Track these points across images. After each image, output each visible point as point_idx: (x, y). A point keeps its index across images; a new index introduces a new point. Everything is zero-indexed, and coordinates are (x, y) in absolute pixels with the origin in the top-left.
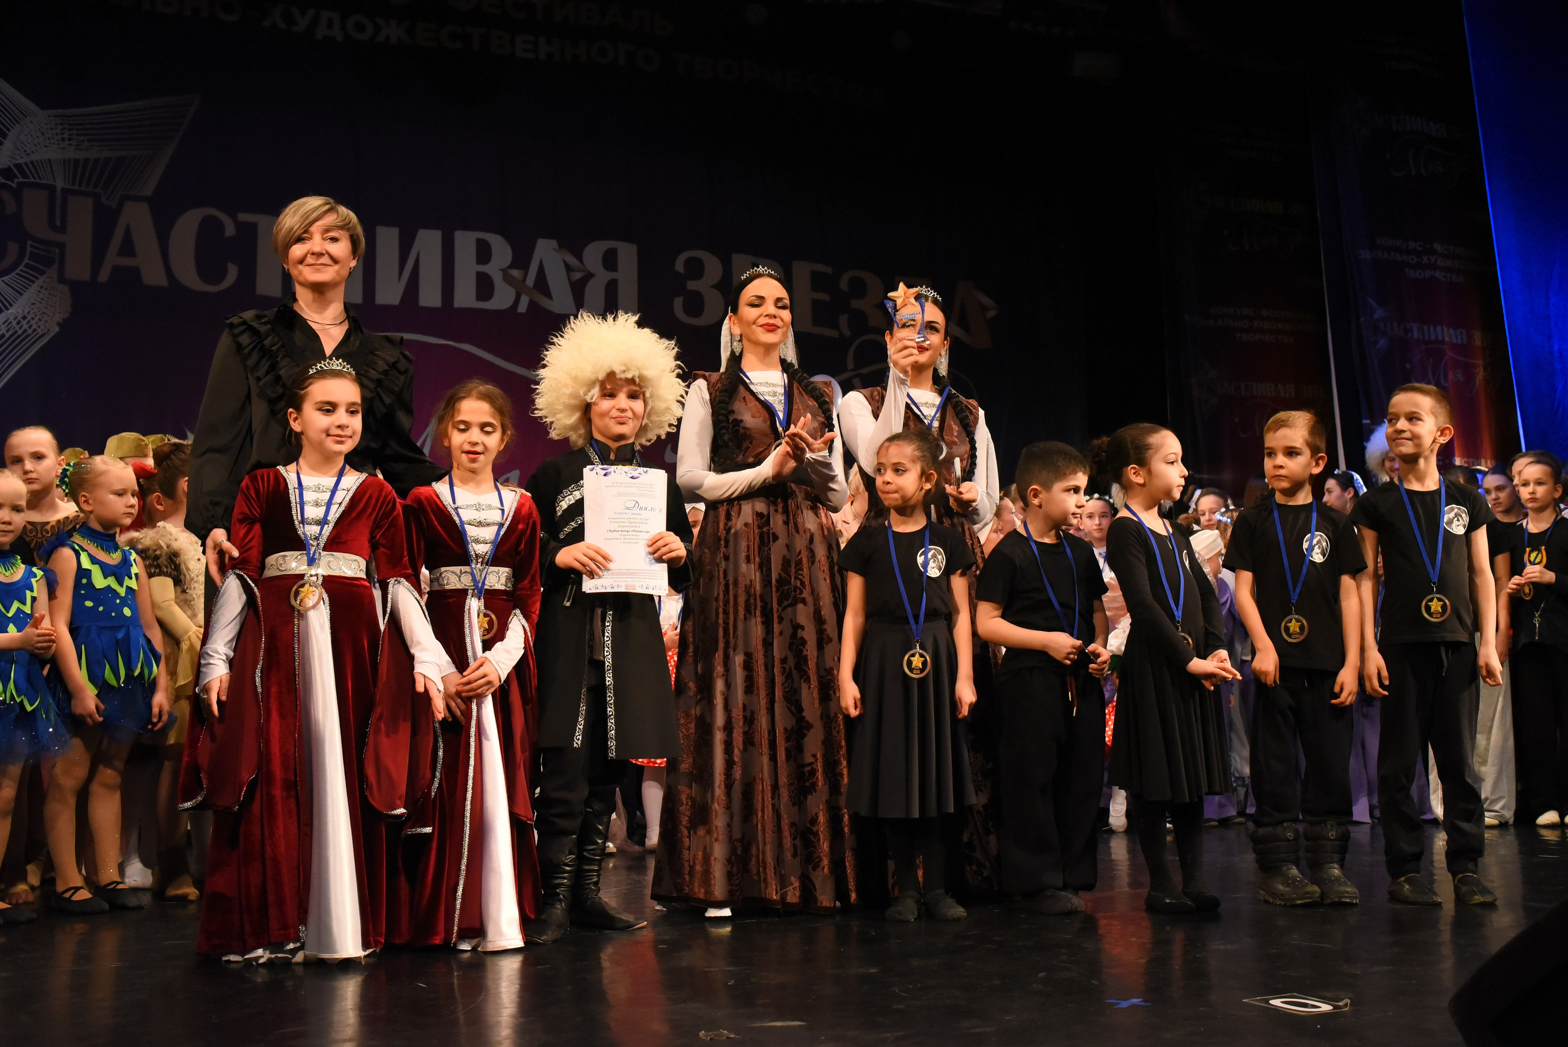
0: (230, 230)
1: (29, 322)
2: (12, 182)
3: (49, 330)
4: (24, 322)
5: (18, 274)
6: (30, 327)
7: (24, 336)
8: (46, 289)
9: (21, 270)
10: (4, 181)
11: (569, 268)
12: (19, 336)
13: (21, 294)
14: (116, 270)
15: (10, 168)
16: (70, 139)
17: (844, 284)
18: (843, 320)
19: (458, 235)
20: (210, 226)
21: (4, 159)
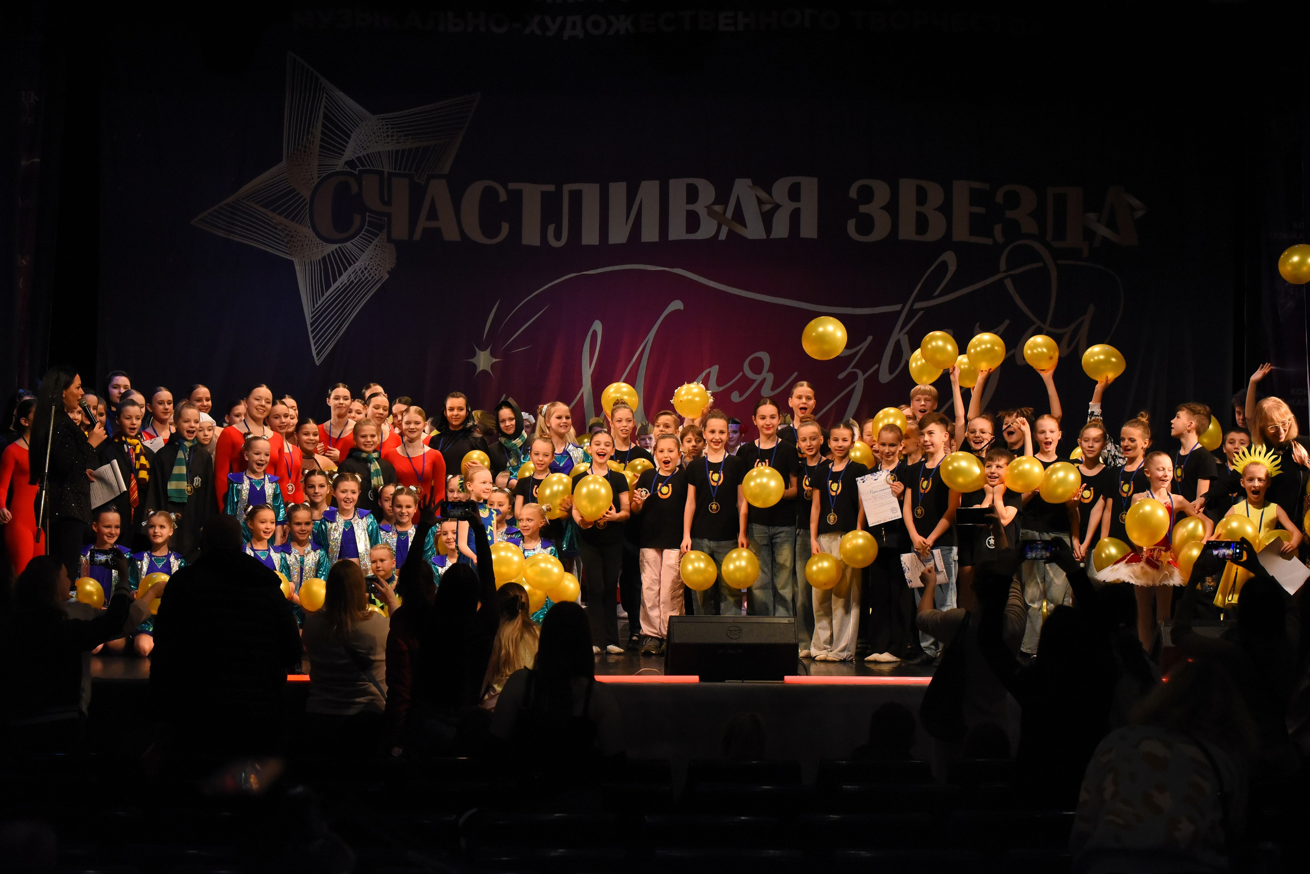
0: (503, 197)
1: (369, 271)
2: (355, 170)
3: (382, 277)
5: (360, 237)
6: (370, 275)
7: (367, 281)
8: (379, 247)
9: (363, 234)
10: (349, 170)
11: (760, 202)
12: (363, 282)
13: (363, 252)
15: (353, 160)
16: (392, 136)
17: (999, 198)
18: (998, 229)
19: (672, 182)
20: (488, 194)
21: (349, 154)
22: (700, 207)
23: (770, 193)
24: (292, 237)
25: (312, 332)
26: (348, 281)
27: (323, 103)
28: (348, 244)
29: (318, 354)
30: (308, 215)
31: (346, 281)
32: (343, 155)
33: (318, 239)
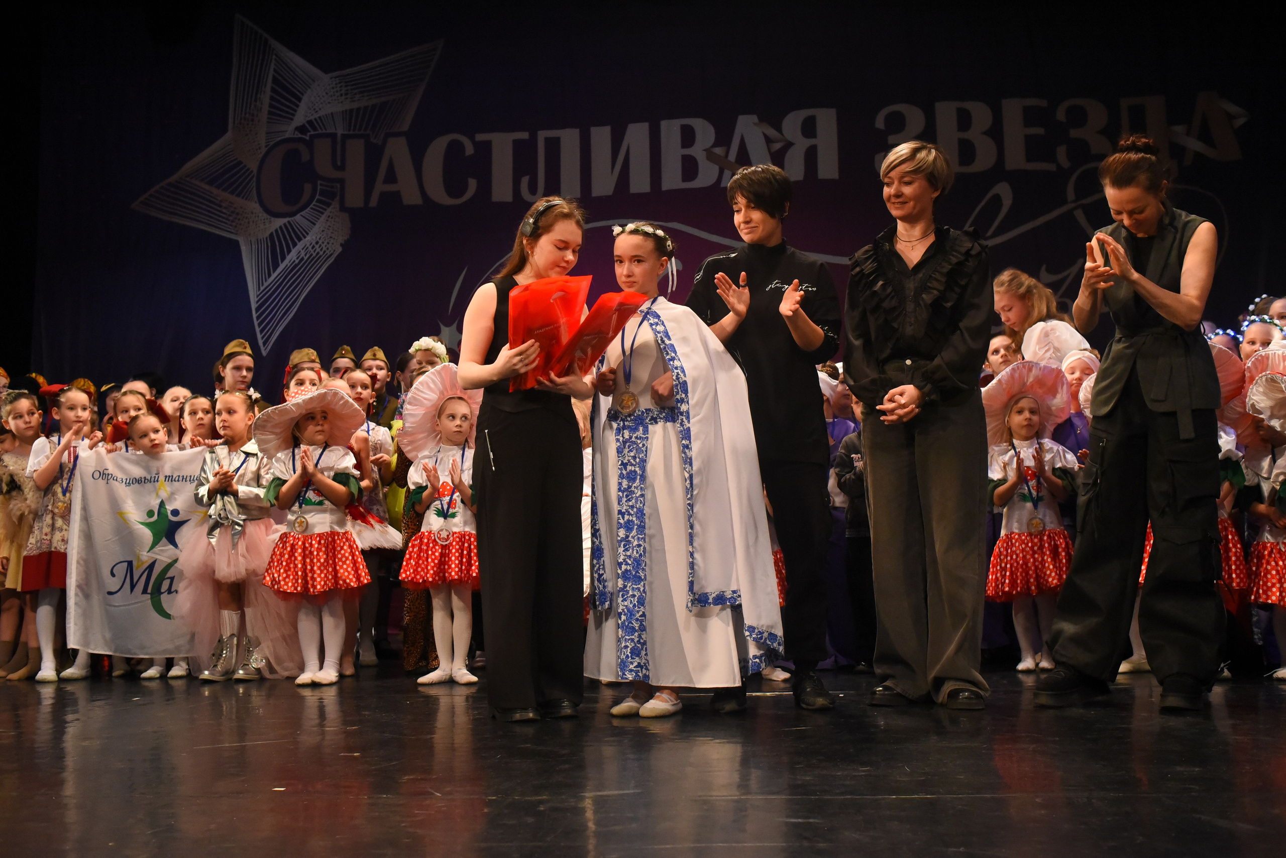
0: (469, 150)
1: (320, 246)
2: (306, 135)
3: (334, 251)
4: (317, 247)
5: (312, 208)
6: (321, 250)
7: (318, 256)
8: (332, 218)
9: (314, 205)
10: (300, 136)
11: (769, 140)
12: (314, 258)
13: (314, 224)
14: (382, 194)
15: (304, 126)
16: (346, 94)
17: (1061, 116)
18: (1061, 153)
19: (664, 124)
20: (454, 149)
21: (300, 118)
22: (697, 151)
23: (779, 129)
24: (238, 214)
25: (258, 318)
26: (297, 258)
27: (273, 66)
28: (298, 217)
29: (264, 343)
30: (254, 188)
31: (295, 258)
32: (292, 119)
33: (265, 215)
